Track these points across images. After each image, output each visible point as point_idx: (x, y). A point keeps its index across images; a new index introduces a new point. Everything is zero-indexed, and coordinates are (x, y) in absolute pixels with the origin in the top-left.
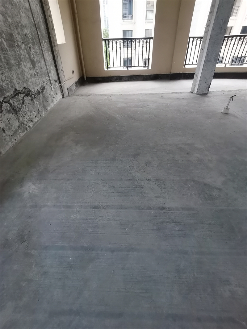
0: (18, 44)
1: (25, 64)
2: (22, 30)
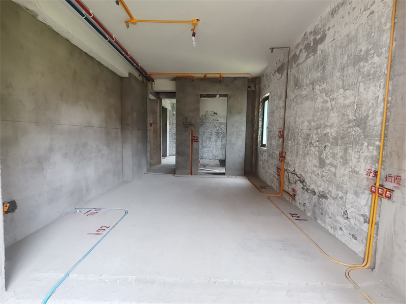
0: (311, 142)
1: (311, 159)
2: (324, 131)
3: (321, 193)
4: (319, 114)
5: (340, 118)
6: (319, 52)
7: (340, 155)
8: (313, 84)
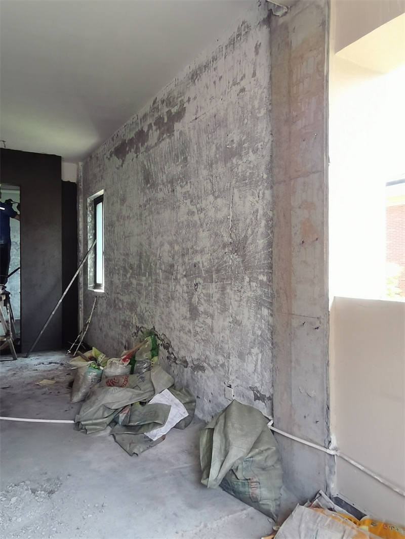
0: (176, 276)
1: (177, 305)
2: (192, 259)
3: (196, 363)
4: (184, 232)
5: (212, 240)
6: (176, 134)
7: (217, 297)
8: (171, 182)
